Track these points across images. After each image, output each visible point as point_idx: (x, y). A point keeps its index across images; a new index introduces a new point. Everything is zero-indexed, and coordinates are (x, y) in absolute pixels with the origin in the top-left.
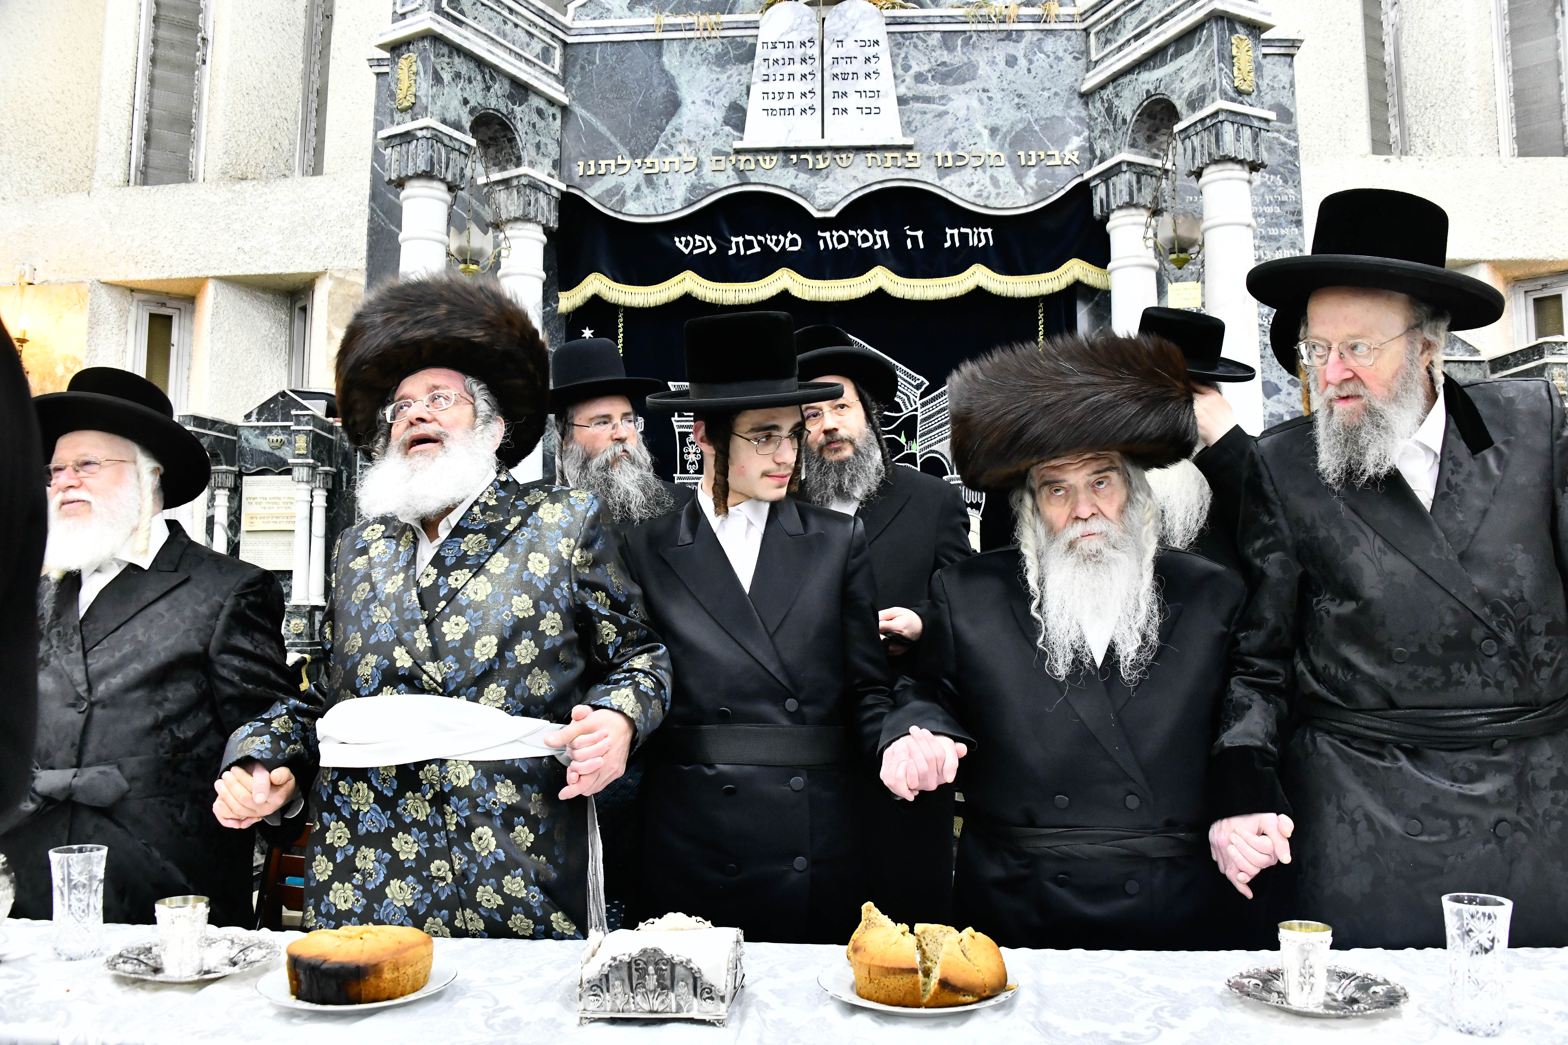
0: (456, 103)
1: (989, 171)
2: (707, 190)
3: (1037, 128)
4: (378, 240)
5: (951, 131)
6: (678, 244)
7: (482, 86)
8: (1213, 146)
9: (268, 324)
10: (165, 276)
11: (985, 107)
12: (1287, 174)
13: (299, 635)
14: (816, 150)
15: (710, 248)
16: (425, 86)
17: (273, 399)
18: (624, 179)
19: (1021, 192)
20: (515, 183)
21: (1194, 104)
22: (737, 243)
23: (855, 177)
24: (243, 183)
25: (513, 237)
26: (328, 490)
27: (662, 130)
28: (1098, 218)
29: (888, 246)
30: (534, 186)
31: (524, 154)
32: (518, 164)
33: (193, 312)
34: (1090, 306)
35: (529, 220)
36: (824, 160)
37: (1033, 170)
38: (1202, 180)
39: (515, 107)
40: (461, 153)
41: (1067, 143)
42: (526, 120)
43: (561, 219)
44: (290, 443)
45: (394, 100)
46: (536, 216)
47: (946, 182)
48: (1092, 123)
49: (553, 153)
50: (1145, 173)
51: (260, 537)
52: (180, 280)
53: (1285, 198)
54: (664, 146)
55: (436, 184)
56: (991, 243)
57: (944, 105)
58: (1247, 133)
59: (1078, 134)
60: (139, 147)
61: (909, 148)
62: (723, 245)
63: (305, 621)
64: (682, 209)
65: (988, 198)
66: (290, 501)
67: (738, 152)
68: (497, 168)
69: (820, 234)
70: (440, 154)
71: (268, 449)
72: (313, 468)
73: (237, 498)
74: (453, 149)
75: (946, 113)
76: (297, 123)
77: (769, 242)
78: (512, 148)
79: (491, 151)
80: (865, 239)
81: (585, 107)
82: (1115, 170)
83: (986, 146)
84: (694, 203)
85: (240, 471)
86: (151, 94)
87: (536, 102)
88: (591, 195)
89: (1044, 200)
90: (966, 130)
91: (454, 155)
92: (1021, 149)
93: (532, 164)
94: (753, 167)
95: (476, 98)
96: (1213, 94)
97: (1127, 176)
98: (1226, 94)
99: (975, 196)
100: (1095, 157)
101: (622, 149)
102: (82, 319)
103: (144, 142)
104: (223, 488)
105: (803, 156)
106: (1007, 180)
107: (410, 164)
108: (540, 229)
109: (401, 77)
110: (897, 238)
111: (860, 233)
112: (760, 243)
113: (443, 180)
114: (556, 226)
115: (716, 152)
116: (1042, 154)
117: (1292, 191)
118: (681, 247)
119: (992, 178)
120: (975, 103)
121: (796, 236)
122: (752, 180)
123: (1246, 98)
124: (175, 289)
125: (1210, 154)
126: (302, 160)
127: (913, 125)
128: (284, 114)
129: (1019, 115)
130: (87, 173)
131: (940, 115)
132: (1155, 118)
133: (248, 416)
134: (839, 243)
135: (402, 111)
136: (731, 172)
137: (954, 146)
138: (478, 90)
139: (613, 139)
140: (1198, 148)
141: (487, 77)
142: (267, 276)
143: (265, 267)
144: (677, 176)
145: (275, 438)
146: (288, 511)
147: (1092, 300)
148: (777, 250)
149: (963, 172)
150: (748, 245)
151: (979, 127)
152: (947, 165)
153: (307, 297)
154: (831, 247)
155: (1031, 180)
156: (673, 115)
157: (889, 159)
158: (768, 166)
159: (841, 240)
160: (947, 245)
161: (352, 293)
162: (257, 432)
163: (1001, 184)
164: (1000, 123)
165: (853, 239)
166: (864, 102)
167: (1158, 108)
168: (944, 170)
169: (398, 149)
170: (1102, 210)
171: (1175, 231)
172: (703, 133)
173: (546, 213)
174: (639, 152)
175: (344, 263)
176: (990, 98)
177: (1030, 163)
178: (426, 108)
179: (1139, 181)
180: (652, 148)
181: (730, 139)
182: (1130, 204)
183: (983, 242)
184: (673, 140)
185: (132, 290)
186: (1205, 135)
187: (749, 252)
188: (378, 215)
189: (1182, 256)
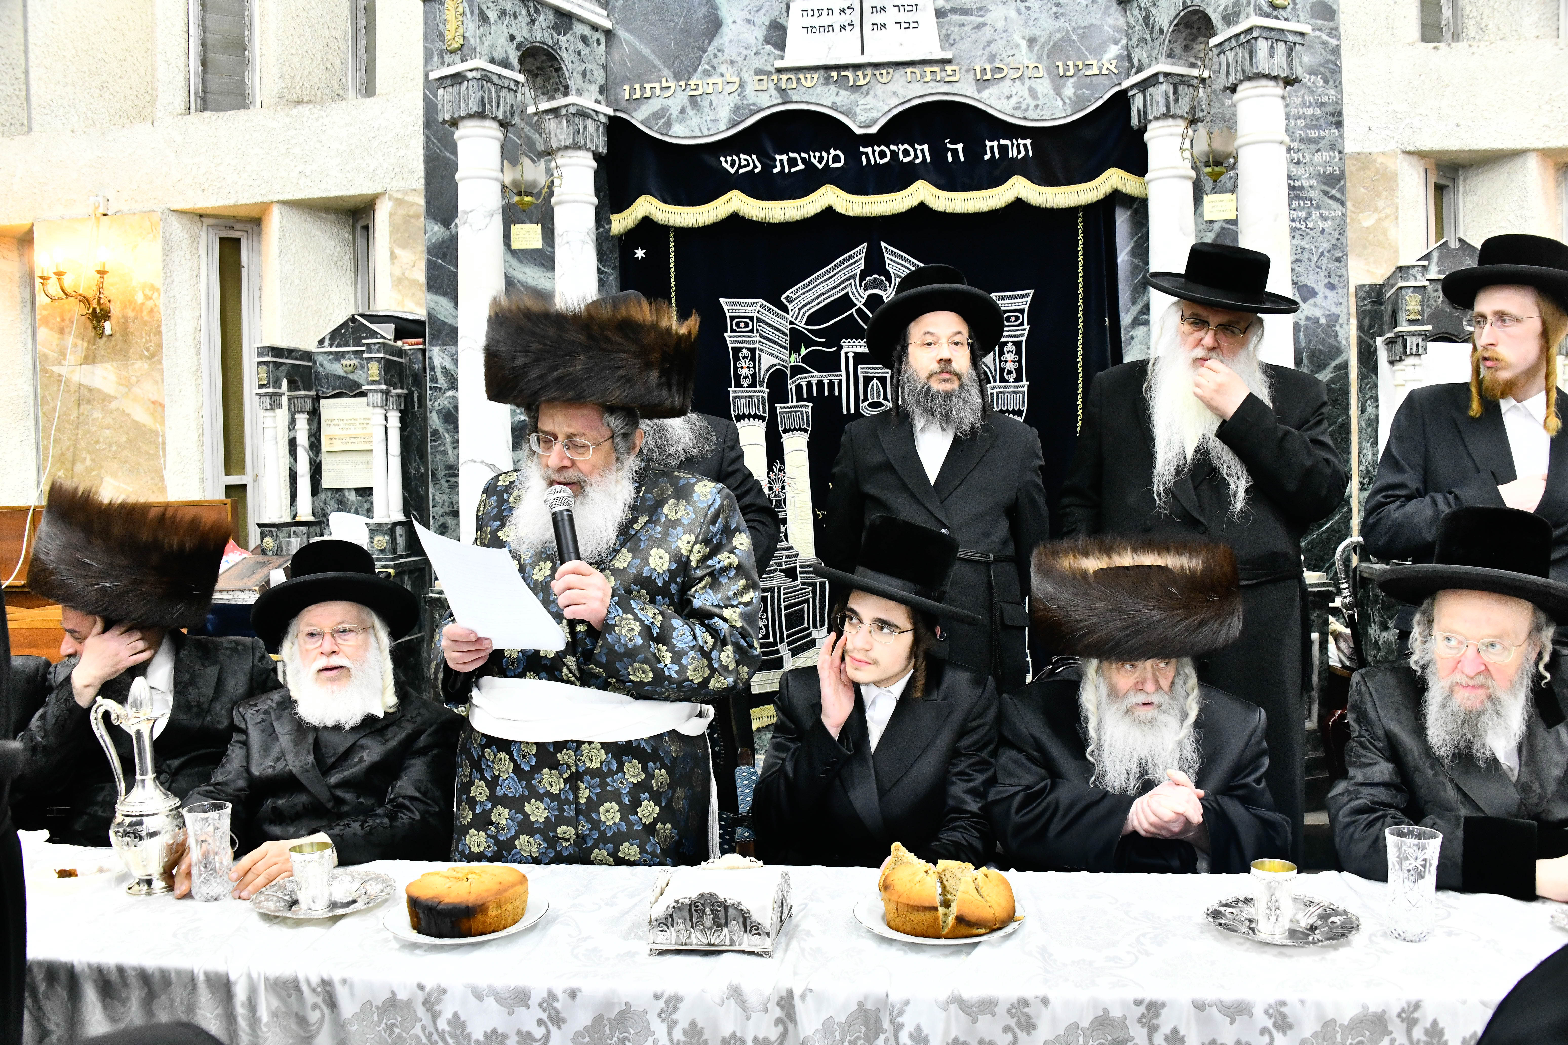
0: (503, 40)
1: (1028, 83)
2: (750, 110)
3: (1075, 37)
4: (434, 166)
5: (989, 43)
6: (724, 164)
7: (527, 20)
8: (1247, 63)
9: (333, 243)
10: (231, 202)
11: (1023, 17)
12: (1328, 74)
13: (382, 551)
14: (857, 67)
15: (755, 167)
16: (472, 27)
17: (344, 325)
18: (670, 102)
19: (1060, 103)
20: (564, 112)
21: (1229, 19)
22: (781, 161)
23: (895, 93)
24: (300, 107)
25: (564, 166)
26: (401, 411)
27: (705, 51)
28: (1136, 128)
29: (929, 159)
30: (583, 114)
31: (571, 83)
32: (566, 93)
33: (260, 234)
34: (1129, 213)
35: (580, 148)
36: (865, 76)
37: (1071, 80)
38: (1236, 96)
39: (560, 37)
40: (511, 90)
41: (1105, 52)
42: (571, 49)
43: (610, 144)
44: (362, 367)
45: (443, 41)
46: (586, 144)
47: (985, 94)
48: (1130, 31)
49: (599, 78)
50: (1182, 83)
51: (340, 458)
52: (246, 205)
53: (1325, 99)
54: (707, 67)
55: (488, 123)
56: (1031, 154)
57: (981, 16)
58: (1281, 48)
59: (1116, 42)
60: (196, 74)
61: (948, 61)
62: (768, 164)
63: (387, 538)
64: (728, 129)
65: (1026, 110)
66: (366, 422)
67: (779, 71)
68: (545, 97)
69: (862, 149)
70: (490, 93)
71: (342, 373)
72: (386, 393)
73: (316, 420)
74: (503, 87)
75: (985, 24)
76: (347, 41)
77: (812, 159)
78: (559, 77)
79: (539, 80)
80: (906, 153)
81: (629, 31)
82: (1153, 81)
83: (1025, 57)
84: (738, 123)
85: (317, 394)
86: (203, 19)
87: (580, 29)
88: (637, 119)
89: (1082, 110)
90: (1004, 42)
91: (504, 93)
92: (1059, 60)
93: (579, 92)
94: (794, 85)
95: (522, 31)
96: (1247, 10)
97: (1164, 87)
98: (1260, 9)
99: (1015, 109)
100: (1133, 66)
101: (666, 72)
102: (157, 248)
103: (201, 68)
104: (302, 412)
105: (843, 73)
106: (1045, 92)
107: (463, 105)
108: (590, 155)
109: (449, 18)
110: (938, 152)
111: (902, 147)
112: (803, 160)
113: (494, 119)
114: (605, 151)
115: (759, 72)
116: (1080, 64)
117: (1332, 92)
118: (727, 167)
119: (1031, 89)
120: (1013, 14)
121: (838, 152)
122: (794, 98)
123: (1282, 12)
124: (242, 213)
125: (1244, 71)
126: (354, 78)
127: (952, 38)
128: (334, 34)
129: (1057, 24)
130: (148, 98)
131: (978, 27)
132: (1192, 28)
133: (321, 342)
134: (881, 158)
135: (451, 52)
136: (774, 92)
137: (992, 58)
138: (523, 24)
139: (657, 62)
140: (1233, 64)
141: (532, 10)
142: (329, 199)
143: (327, 190)
144: (721, 96)
145: (348, 362)
146: (365, 432)
147: (1130, 207)
148: (820, 166)
149: (1002, 84)
150: (792, 162)
151: (1017, 38)
152: (985, 78)
153: (368, 216)
154: (873, 162)
155: (1069, 90)
156: (714, 35)
157: (928, 74)
158: (809, 84)
159: (882, 155)
160: (987, 157)
161: (411, 213)
162: (331, 357)
163: (1040, 95)
164: (1038, 33)
165: (894, 154)
166: (903, 17)
167: (1195, 18)
168: (982, 83)
169: (450, 89)
170: (1139, 121)
171: (1210, 145)
172: (745, 52)
173: (595, 139)
174: (683, 74)
175: (402, 184)
176: (1028, 8)
177: (1068, 74)
178: (475, 49)
179: (1175, 92)
180: (695, 70)
181: (772, 57)
182: (1167, 115)
183: (1023, 153)
184: (715, 61)
185: (201, 216)
186: (1239, 50)
187: (793, 170)
188: (433, 143)
189: (1217, 169)
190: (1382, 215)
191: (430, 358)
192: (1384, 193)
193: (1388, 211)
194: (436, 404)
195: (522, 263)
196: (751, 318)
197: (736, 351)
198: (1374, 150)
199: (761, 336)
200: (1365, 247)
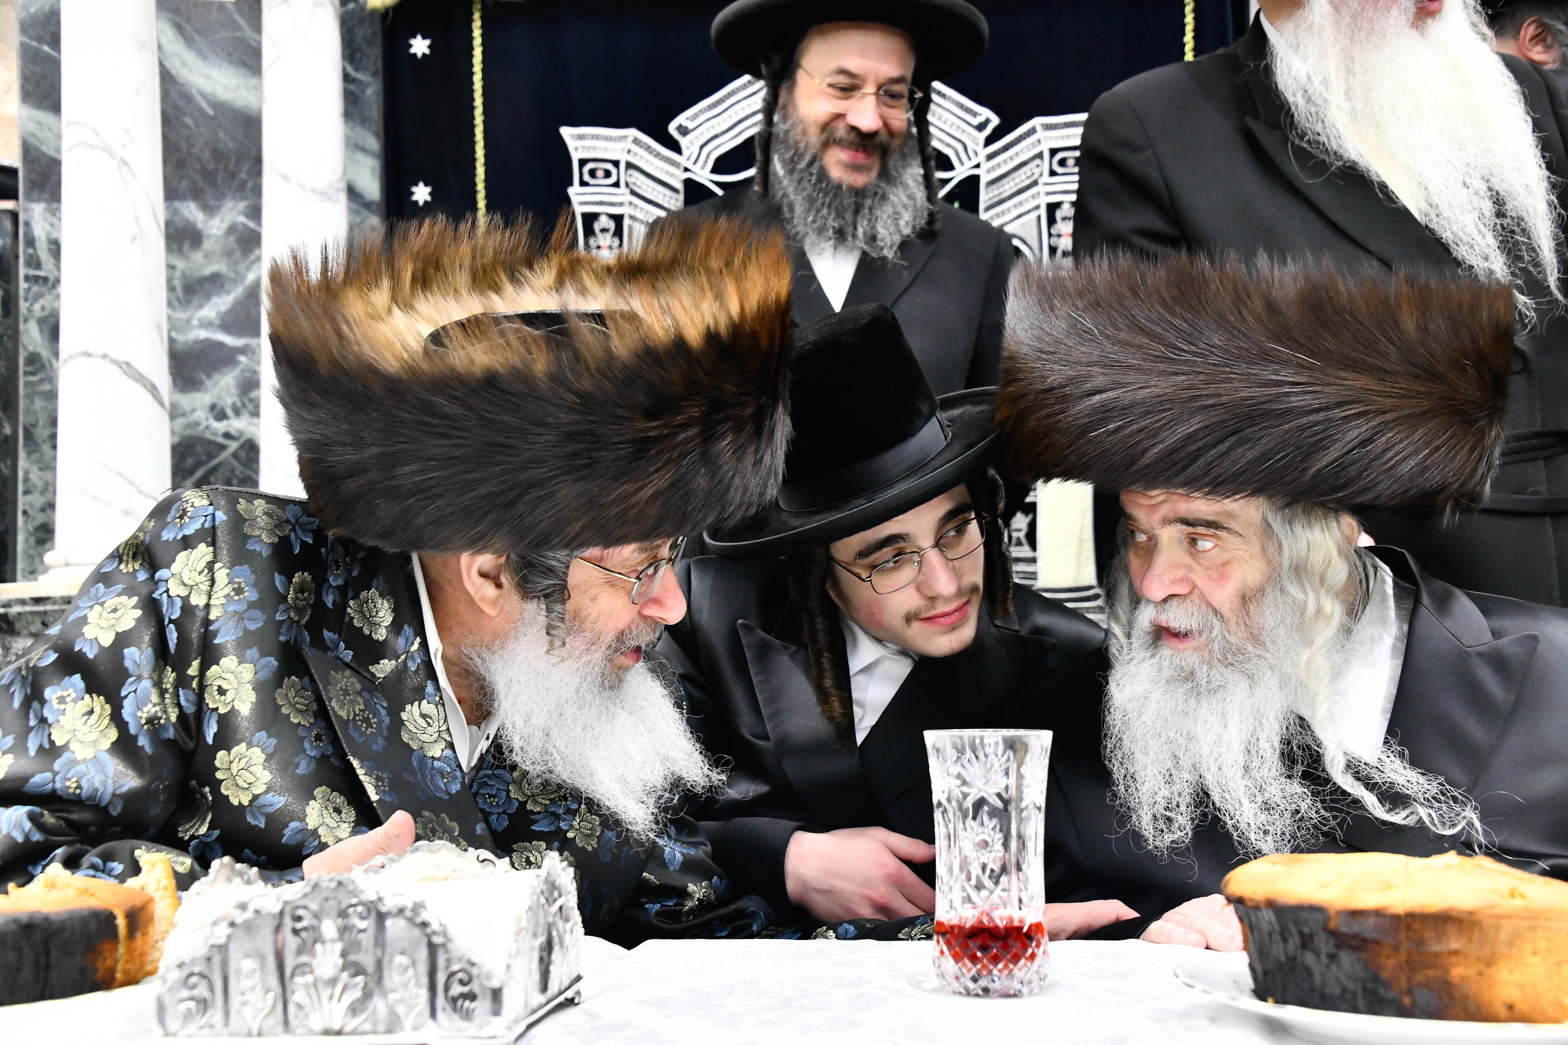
191: (27, 224)
194: (37, 307)
195: (204, 58)
196: (616, 163)
197: (590, 219)
199: (633, 193)
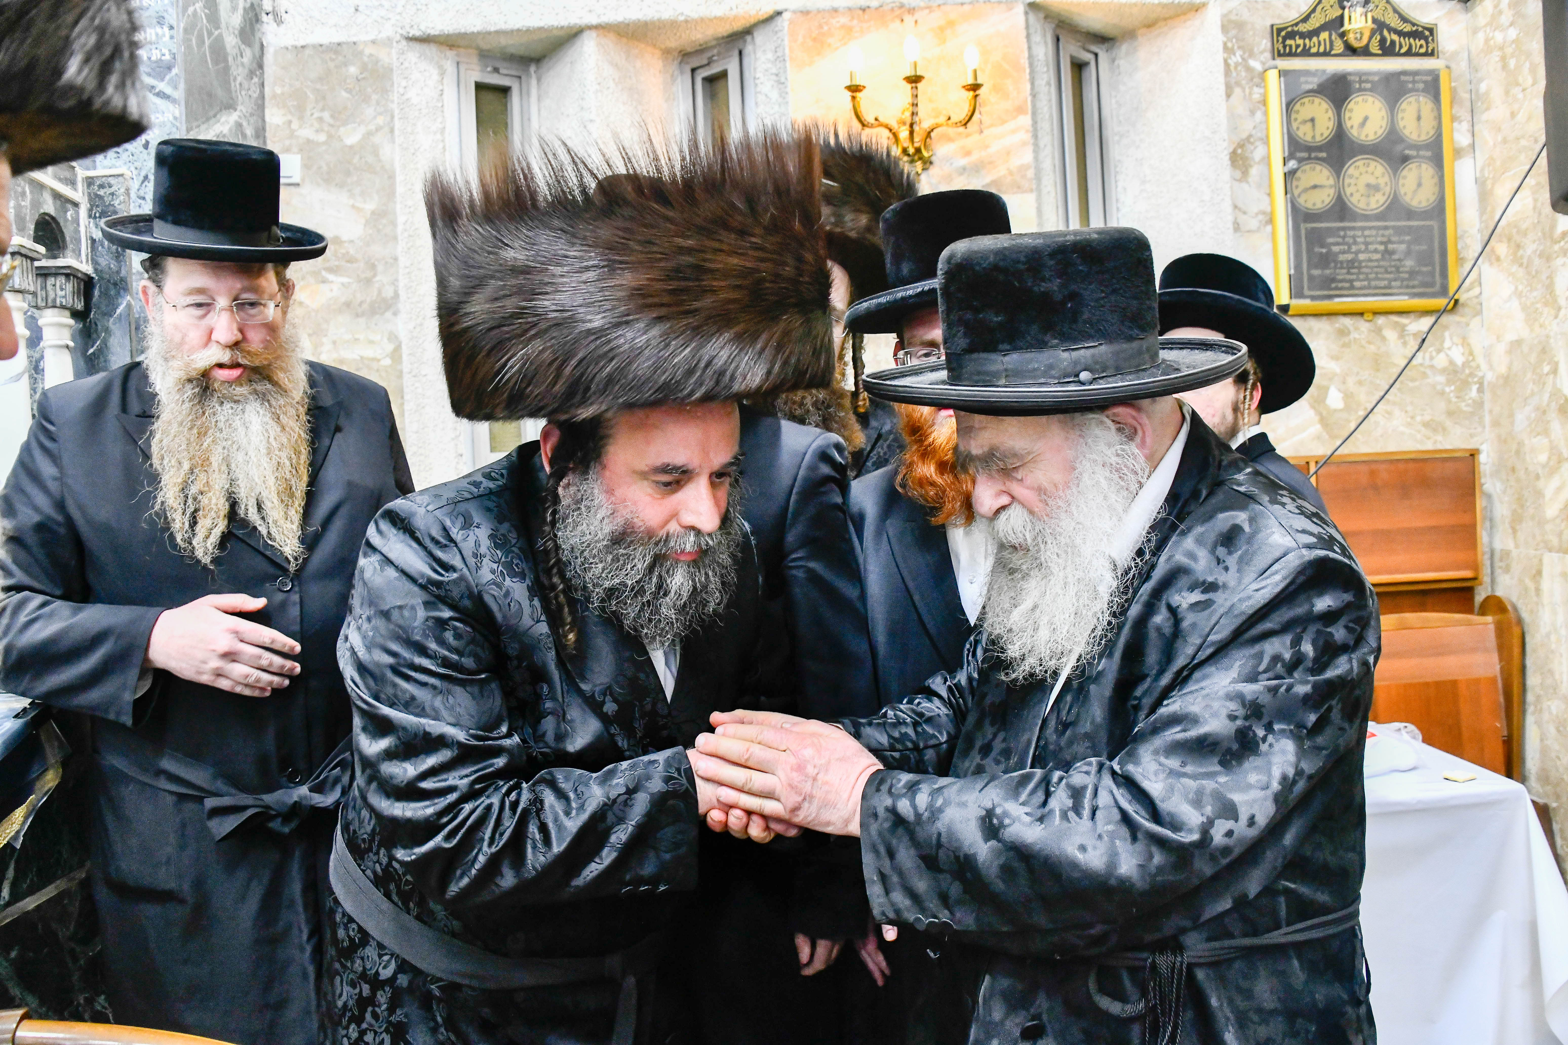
190: (372, 127)
192: (374, 97)
193: (380, 120)
198: (363, 37)
200: (348, 173)
